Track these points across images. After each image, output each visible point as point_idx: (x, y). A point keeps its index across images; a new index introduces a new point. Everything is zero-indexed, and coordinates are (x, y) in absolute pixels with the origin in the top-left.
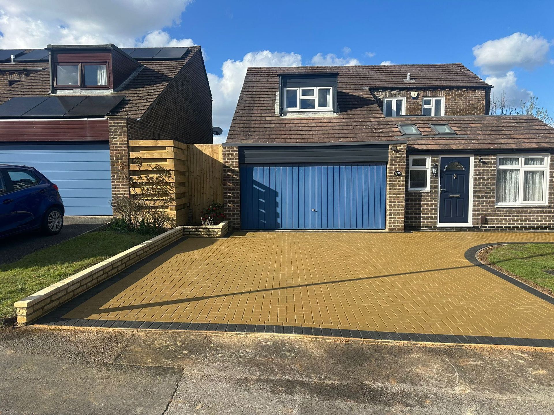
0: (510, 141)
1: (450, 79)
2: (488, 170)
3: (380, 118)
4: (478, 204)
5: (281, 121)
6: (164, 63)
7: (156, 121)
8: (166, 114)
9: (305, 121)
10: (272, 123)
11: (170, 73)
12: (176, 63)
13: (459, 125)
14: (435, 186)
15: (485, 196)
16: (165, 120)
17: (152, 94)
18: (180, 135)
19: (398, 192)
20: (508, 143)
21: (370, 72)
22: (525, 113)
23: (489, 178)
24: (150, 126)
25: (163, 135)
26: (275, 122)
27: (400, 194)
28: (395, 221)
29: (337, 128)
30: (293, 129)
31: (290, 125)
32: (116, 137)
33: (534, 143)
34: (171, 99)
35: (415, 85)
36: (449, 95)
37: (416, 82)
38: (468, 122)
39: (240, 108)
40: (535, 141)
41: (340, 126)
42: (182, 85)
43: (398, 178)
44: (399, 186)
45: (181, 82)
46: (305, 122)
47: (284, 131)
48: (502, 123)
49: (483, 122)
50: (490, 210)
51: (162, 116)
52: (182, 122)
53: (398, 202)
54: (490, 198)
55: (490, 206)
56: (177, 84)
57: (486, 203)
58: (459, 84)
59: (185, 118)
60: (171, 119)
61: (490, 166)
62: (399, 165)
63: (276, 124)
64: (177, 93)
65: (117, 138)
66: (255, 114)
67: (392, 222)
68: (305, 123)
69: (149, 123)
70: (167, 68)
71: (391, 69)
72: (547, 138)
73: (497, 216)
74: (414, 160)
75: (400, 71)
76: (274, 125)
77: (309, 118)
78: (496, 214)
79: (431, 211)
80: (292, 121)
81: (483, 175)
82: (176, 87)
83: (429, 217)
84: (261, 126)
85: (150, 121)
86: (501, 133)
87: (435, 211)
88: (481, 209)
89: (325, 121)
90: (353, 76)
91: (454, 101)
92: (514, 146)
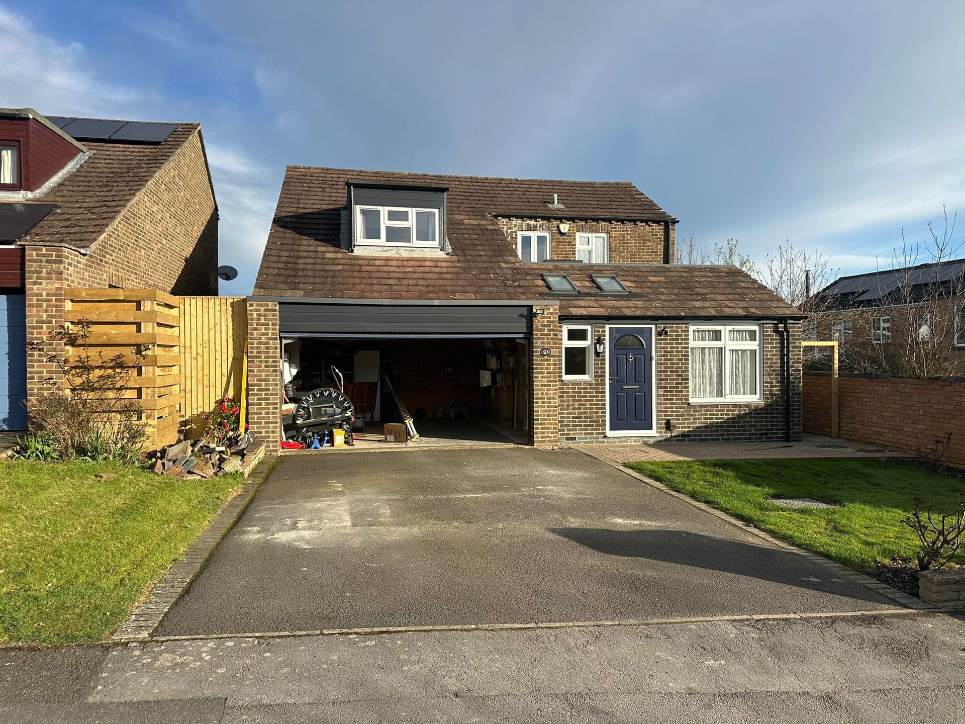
0: (707, 304)
1: (616, 207)
2: (678, 348)
3: (514, 263)
4: (665, 400)
5: (353, 261)
6: (130, 150)
7: (117, 253)
8: (136, 240)
9: (394, 263)
10: (336, 263)
11: (143, 168)
12: (154, 150)
13: (632, 278)
14: (602, 372)
15: (674, 387)
16: (134, 252)
17: (110, 204)
18: (160, 279)
19: (548, 381)
20: (704, 308)
21: (495, 188)
22: (722, 263)
23: (679, 360)
24: (106, 263)
25: (128, 279)
26: (342, 262)
27: (550, 385)
28: (544, 428)
29: (448, 276)
30: (374, 275)
31: (368, 268)
32: (39, 281)
33: (741, 307)
34: (147, 215)
35: (565, 213)
36: (615, 231)
37: (566, 209)
38: (646, 274)
39: (277, 235)
40: (741, 304)
41: (452, 273)
42: (166, 189)
43: (547, 360)
44: (549, 373)
45: (165, 185)
46: (393, 265)
47: (358, 278)
48: (695, 277)
49: (666, 274)
50: (682, 410)
51: (128, 245)
52: (165, 256)
53: (547, 398)
54: (682, 391)
55: (682, 403)
56: (157, 188)
57: (677, 399)
58: (630, 214)
59: (169, 248)
60: (144, 249)
61: (680, 341)
62: (548, 339)
63: (343, 265)
64: (158, 204)
65: (41, 284)
66: (305, 247)
67: (540, 430)
68: (395, 266)
69: (105, 257)
70: (137, 158)
71: (527, 186)
72: (757, 301)
73: (694, 419)
74: (570, 332)
75: (541, 190)
76: (341, 267)
77: (402, 258)
78: (692, 415)
79: (597, 413)
80: (372, 261)
81: (671, 356)
82: (155, 194)
83: (594, 421)
84: (318, 267)
85: (107, 253)
86: (693, 291)
87: (602, 413)
88: (670, 408)
89: (428, 264)
90: (469, 194)
91: (622, 240)
92: (713, 312)
